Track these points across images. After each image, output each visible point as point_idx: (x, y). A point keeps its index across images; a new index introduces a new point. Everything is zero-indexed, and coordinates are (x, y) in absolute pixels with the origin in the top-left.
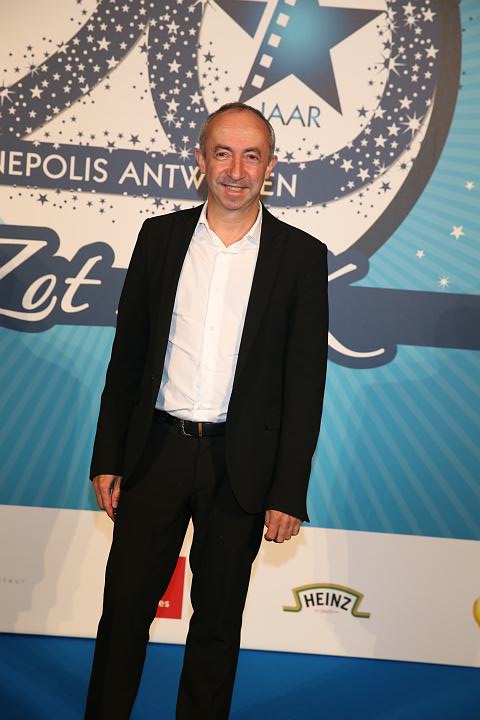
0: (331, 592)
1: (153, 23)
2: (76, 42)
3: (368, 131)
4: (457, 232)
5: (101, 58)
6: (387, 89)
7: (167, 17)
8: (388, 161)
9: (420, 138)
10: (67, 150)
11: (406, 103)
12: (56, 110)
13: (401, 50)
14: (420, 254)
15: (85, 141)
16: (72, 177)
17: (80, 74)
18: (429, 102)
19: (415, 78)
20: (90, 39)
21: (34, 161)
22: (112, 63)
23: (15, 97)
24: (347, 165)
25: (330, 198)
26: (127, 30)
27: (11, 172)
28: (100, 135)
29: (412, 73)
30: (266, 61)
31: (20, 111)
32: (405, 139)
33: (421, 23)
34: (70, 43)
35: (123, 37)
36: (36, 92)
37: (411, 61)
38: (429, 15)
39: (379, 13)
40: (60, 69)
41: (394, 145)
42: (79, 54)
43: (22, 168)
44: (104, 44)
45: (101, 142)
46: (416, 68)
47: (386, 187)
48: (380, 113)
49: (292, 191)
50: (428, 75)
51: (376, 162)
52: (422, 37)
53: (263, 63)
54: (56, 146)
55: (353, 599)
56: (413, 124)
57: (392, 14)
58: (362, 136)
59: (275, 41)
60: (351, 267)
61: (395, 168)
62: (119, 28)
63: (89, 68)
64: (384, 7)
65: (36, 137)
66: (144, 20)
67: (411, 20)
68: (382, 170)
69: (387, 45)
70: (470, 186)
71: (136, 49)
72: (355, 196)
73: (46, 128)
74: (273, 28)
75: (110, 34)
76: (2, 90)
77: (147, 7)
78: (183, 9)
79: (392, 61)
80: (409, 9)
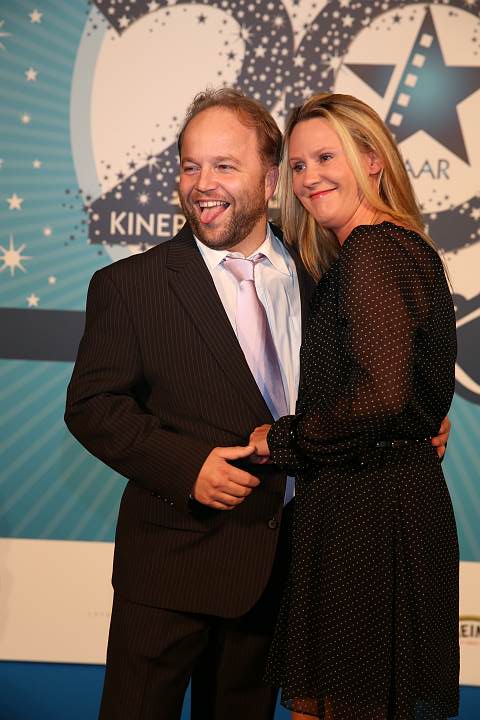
0: (476, 624)
1: (289, 89)
21: (180, 221)
24: (477, 214)
25: (461, 245)
26: (264, 97)
30: (396, 120)
31: (167, 177)
43: (170, 229)
53: (393, 121)
62: (257, 96)
76: (150, 158)
77: (282, 74)
78: (316, 76)
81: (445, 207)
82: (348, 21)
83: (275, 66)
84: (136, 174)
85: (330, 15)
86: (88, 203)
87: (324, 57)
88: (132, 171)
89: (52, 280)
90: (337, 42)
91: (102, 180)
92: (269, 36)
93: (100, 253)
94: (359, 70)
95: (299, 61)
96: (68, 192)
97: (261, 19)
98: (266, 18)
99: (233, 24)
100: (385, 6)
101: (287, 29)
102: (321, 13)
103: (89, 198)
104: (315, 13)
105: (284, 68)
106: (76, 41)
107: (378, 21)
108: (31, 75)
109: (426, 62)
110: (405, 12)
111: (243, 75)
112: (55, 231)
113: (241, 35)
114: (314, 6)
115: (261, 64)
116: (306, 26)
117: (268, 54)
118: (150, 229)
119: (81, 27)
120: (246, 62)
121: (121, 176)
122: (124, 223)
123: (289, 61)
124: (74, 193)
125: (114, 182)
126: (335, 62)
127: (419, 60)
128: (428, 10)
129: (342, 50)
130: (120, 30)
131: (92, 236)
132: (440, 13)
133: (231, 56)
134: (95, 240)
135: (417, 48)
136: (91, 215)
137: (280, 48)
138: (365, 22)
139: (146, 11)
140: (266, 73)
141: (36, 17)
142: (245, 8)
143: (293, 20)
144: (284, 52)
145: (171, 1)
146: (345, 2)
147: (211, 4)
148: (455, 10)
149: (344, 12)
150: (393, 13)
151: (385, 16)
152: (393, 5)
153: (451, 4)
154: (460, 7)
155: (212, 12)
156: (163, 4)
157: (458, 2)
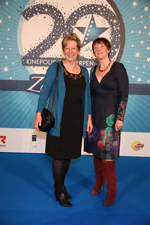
1: (64, 32)
2: (49, 37)
5: (54, 40)
6: (111, 43)
7: (66, 31)
9: (118, 52)
10: (48, 59)
11: (114, 46)
12: (45, 51)
13: (113, 35)
15: (51, 57)
16: (49, 64)
17: (50, 43)
18: (119, 46)
20: (51, 36)
21: (41, 61)
22: (56, 41)
23: (37, 49)
26: (58, 34)
27: (37, 64)
28: (54, 55)
29: (115, 40)
30: (86, 39)
31: (38, 52)
32: (115, 53)
33: (117, 30)
34: (48, 37)
35: (58, 35)
36: (41, 48)
37: (115, 37)
38: (118, 28)
39: (109, 28)
40: (46, 43)
41: (113, 54)
42: (49, 39)
43: (39, 63)
44: (54, 37)
45: (54, 57)
46: (116, 39)
49: (93, 64)
50: (119, 40)
52: (117, 32)
54: (46, 58)
56: (116, 50)
57: (111, 28)
59: (88, 35)
61: (113, 59)
62: (57, 34)
63: (51, 42)
65: (41, 56)
66: (62, 32)
67: (115, 29)
69: (110, 34)
70: (128, 62)
71: (61, 38)
73: (43, 54)
74: (87, 32)
75: (55, 35)
76: (34, 47)
77: (62, 29)
78: (69, 29)
79: (111, 38)
80: (114, 27)
83: (60, 27)
84: (31, 51)
85: (72, 17)
86: (22, 58)
87: (71, 25)
88: (31, 50)
89: (15, 74)
90: (74, 22)
91: (24, 52)
92: (59, 21)
93: (25, 68)
94: (78, 28)
95: (66, 26)
96: (17, 55)
97: (57, 17)
100: (83, 15)
102: (70, 16)
103: (22, 56)
104: (69, 16)
105: (62, 28)
106: (18, 22)
107: (82, 18)
108: (9, 30)
110: (88, 16)
111: (54, 29)
112: (15, 63)
113: (53, 21)
114: (69, 14)
115: (58, 27)
116: (67, 19)
117: (59, 25)
118: (35, 63)
119: (19, 19)
120: (54, 27)
121: (28, 51)
122: (29, 61)
123: (63, 26)
124: (19, 55)
125: (27, 53)
126: (73, 27)
127: (91, 26)
128: (92, 15)
129: (75, 24)
130: (27, 20)
131: (23, 64)
132: (95, 16)
133: (51, 25)
134: (23, 65)
135: (90, 24)
136: (22, 60)
137: (62, 24)
138: (79, 18)
139: (33, 16)
140: (59, 29)
141: (9, 17)
142: (54, 15)
143: (64, 18)
144: (63, 24)
145: (38, 13)
146: (75, 14)
147: (46, 14)
148: (98, 15)
149: (75, 16)
150: (85, 16)
151: (84, 17)
152: (85, 14)
153: (97, 14)
154: (99, 15)
155: (47, 16)
156: (36, 14)
157: (99, 14)
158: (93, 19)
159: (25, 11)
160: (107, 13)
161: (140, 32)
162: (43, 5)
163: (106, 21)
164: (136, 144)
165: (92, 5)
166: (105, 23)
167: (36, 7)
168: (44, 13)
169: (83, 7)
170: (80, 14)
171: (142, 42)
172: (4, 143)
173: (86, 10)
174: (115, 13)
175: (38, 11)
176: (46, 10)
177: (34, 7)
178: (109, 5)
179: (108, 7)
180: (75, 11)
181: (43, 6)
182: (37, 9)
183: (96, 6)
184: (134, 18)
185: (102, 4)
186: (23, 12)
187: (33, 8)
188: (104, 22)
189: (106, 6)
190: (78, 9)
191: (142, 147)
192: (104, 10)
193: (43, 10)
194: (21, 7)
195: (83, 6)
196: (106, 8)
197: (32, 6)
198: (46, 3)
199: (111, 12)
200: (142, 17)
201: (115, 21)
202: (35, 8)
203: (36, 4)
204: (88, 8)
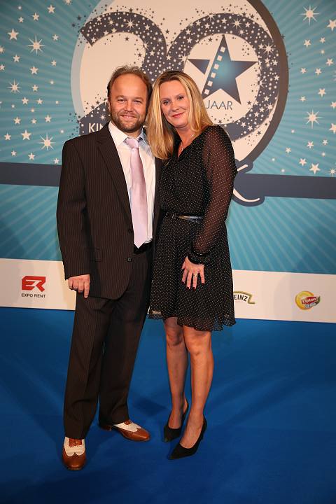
0: (240, 294)
3: (252, 111)
4: (288, 150)
6: (259, 93)
8: (260, 123)
9: (273, 112)
11: (267, 99)
13: (264, 77)
14: (273, 160)
18: (276, 98)
19: (270, 89)
24: (243, 125)
25: (237, 138)
29: (269, 87)
32: (267, 113)
33: (272, 66)
37: (268, 82)
38: (275, 63)
39: (255, 62)
41: (262, 116)
46: (270, 84)
47: (259, 133)
48: (256, 103)
50: (275, 87)
51: (255, 123)
52: (272, 72)
53: (209, 84)
55: (248, 297)
56: (270, 107)
57: (260, 63)
58: (249, 112)
59: (213, 75)
60: (246, 166)
61: (263, 125)
64: (257, 60)
66: (161, 69)
67: (268, 65)
68: (258, 126)
69: (259, 75)
70: (293, 131)
72: (247, 137)
74: (213, 70)
76: (105, 99)
77: (161, 64)
78: (176, 64)
79: (261, 82)
80: (267, 60)
81: (230, 122)
82: (190, 40)
83: (158, 60)
84: (99, 107)
85: (182, 38)
86: (79, 119)
87: (180, 56)
88: (98, 105)
90: (185, 50)
91: (85, 109)
92: (156, 46)
94: (194, 62)
95: (169, 58)
96: (70, 114)
97: (152, 39)
98: (155, 39)
99: (140, 41)
100: (205, 34)
101: (164, 43)
102: (178, 37)
104: (176, 36)
105: (162, 61)
106: (74, 48)
107: (202, 41)
108: (54, 63)
109: (222, 59)
110: (214, 37)
111: (145, 63)
112: (65, 131)
113: (144, 46)
115: (152, 59)
116: (172, 42)
117: (155, 54)
119: (76, 42)
120: (146, 58)
121: (93, 107)
122: (94, 128)
123: (164, 57)
124: (73, 115)
125: (90, 110)
126: (184, 58)
127: (220, 58)
128: (224, 36)
129: (187, 53)
130: (92, 44)
131: (81, 133)
132: (229, 37)
133: (140, 55)
135: (219, 53)
136: (80, 124)
137: (161, 52)
138: (197, 41)
139: (103, 35)
140: (154, 63)
141: (56, 38)
142: (145, 34)
143: (166, 40)
144: (163, 54)
145: (114, 30)
146: (188, 32)
147: (130, 32)
148: (235, 36)
149: (188, 36)
150: (209, 37)
151: (205, 38)
152: (209, 34)
153: (233, 34)
154: (237, 35)
155: (131, 36)
156: (110, 32)
157: (236, 33)
158: (224, 43)
159: (88, 25)
160: (253, 32)
161: (318, 71)
162: (124, 13)
163: (251, 47)
164: (304, 298)
165: (224, 16)
166: (248, 52)
167: (109, 18)
168: (126, 29)
169: (204, 20)
170: (199, 33)
171: (322, 92)
172: (42, 289)
173: (211, 25)
174: (268, 32)
175: (114, 26)
176: (130, 24)
177: (106, 17)
178: (258, 15)
179: (254, 20)
180: (188, 28)
181: (125, 17)
182: (111, 22)
183: (230, 17)
184: (307, 43)
185: (244, 14)
186: (83, 28)
187: (104, 20)
188: (246, 50)
189: (252, 17)
190: (195, 23)
191: (317, 303)
192: (248, 25)
193: (124, 23)
194: (79, 18)
195: (206, 17)
196: (251, 22)
197: (101, 16)
198: (131, 10)
199: (262, 29)
200: (323, 40)
201: (268, 49)
202: (107, 19)
203: (109, 11)
204: (215, 22)
